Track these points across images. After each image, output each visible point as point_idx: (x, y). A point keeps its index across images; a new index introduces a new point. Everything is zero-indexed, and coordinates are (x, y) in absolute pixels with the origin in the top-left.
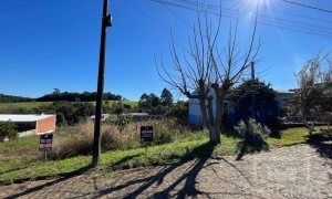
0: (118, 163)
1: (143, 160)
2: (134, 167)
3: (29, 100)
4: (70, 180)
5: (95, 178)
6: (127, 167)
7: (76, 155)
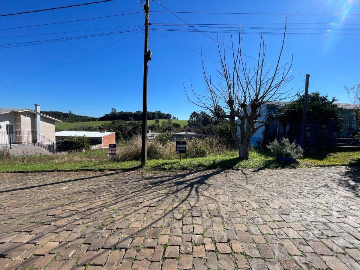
0: (158, 166)
1: (176, 166)
2: (169, 169)
3: (94, 119)
4: (128, 173)
5: (142, 173)
6: (164, 169)
7: (131, 160)
